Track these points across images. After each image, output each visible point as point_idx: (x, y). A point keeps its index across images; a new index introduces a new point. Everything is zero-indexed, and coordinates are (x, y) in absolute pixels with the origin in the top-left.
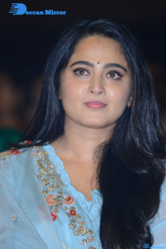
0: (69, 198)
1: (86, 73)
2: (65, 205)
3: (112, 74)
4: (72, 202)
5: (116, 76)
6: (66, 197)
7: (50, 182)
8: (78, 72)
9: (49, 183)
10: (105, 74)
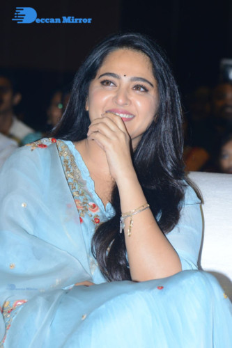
0: (94, 206)
1: (112, 84)
2: (90, 212)
3: (137, 87)
4: (97, 210)
5: (142, 89)
6: (91, 204)
7: (77, 187)
8: (105, 84)
9: (75, 188)
10: (131, 87)
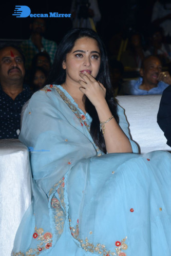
1: (81, 56)
4: (84, 118)
5: (96, 57)
6: (81, 115)
7: (72, 107)
8: (78, 56)
10: (91, 56)
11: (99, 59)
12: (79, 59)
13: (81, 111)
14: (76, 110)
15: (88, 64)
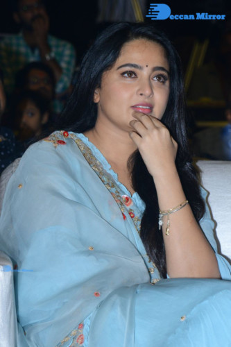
0: (127, 199)
5: (162, 79)
7: (105, 179)
8: (126, 75)
10: (151, 77)
11: (167, 83)
12: (128, 81)
13: (124, 189)
14: (113, 186)
15: (147, 92)
